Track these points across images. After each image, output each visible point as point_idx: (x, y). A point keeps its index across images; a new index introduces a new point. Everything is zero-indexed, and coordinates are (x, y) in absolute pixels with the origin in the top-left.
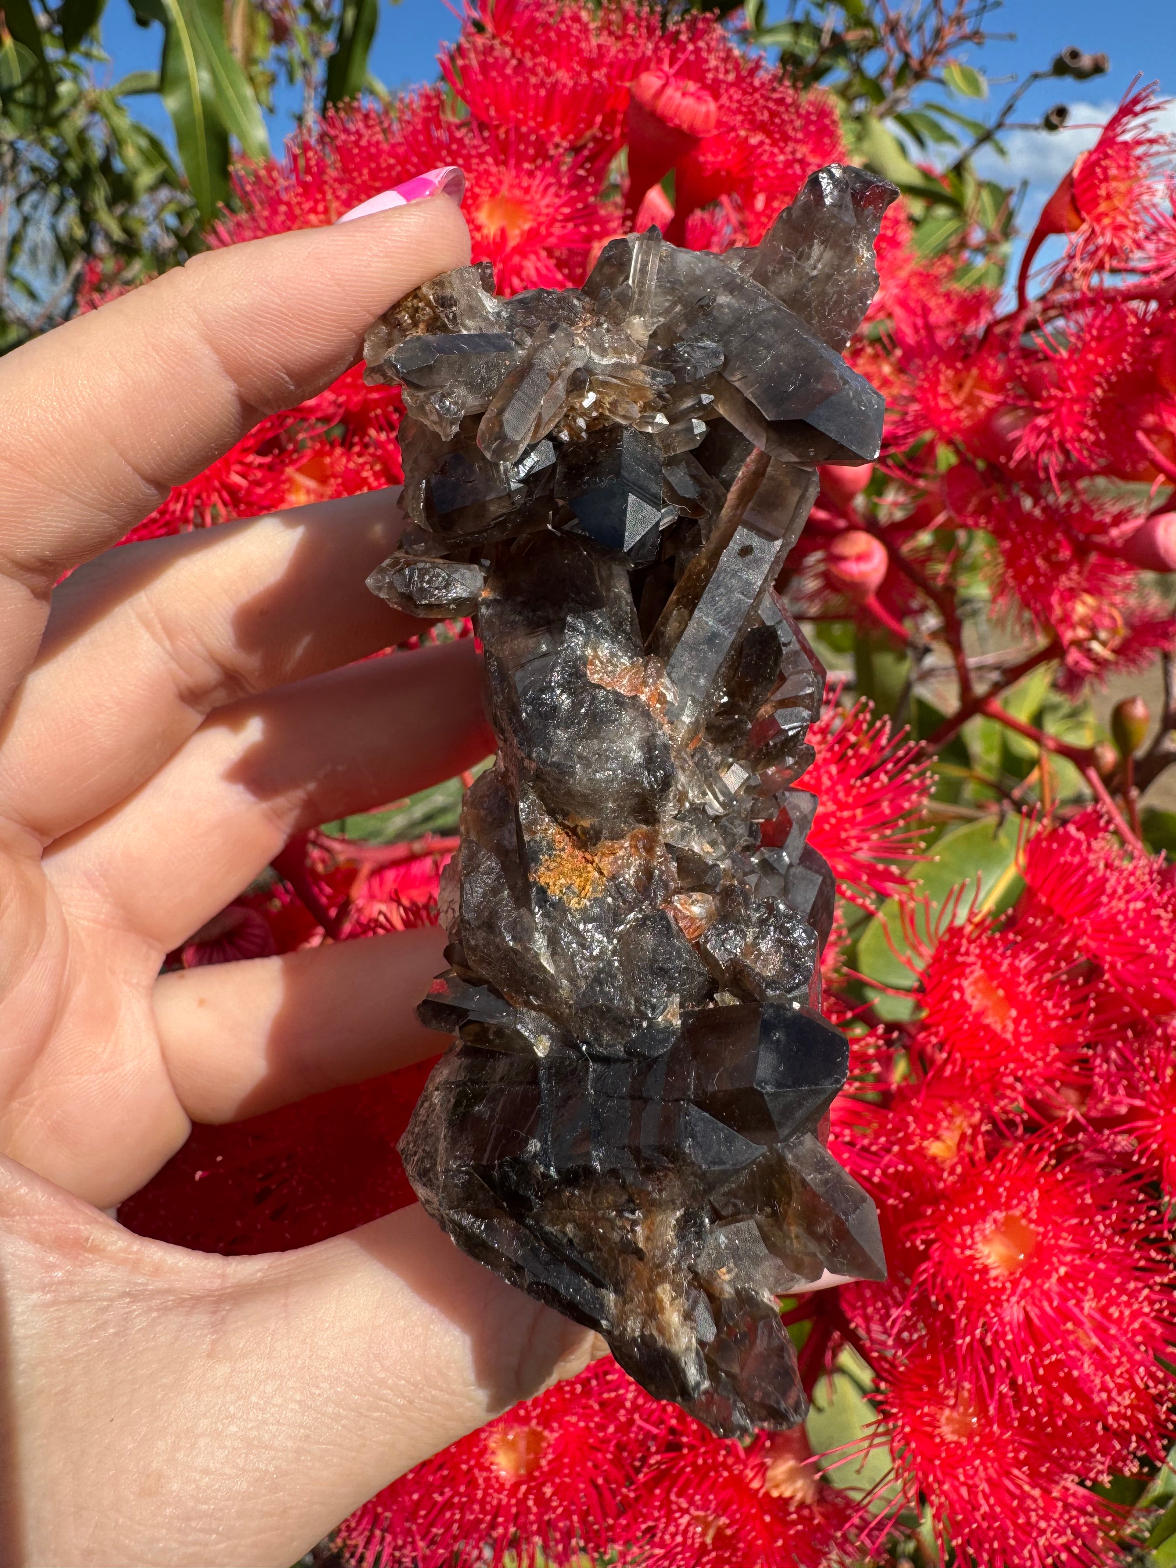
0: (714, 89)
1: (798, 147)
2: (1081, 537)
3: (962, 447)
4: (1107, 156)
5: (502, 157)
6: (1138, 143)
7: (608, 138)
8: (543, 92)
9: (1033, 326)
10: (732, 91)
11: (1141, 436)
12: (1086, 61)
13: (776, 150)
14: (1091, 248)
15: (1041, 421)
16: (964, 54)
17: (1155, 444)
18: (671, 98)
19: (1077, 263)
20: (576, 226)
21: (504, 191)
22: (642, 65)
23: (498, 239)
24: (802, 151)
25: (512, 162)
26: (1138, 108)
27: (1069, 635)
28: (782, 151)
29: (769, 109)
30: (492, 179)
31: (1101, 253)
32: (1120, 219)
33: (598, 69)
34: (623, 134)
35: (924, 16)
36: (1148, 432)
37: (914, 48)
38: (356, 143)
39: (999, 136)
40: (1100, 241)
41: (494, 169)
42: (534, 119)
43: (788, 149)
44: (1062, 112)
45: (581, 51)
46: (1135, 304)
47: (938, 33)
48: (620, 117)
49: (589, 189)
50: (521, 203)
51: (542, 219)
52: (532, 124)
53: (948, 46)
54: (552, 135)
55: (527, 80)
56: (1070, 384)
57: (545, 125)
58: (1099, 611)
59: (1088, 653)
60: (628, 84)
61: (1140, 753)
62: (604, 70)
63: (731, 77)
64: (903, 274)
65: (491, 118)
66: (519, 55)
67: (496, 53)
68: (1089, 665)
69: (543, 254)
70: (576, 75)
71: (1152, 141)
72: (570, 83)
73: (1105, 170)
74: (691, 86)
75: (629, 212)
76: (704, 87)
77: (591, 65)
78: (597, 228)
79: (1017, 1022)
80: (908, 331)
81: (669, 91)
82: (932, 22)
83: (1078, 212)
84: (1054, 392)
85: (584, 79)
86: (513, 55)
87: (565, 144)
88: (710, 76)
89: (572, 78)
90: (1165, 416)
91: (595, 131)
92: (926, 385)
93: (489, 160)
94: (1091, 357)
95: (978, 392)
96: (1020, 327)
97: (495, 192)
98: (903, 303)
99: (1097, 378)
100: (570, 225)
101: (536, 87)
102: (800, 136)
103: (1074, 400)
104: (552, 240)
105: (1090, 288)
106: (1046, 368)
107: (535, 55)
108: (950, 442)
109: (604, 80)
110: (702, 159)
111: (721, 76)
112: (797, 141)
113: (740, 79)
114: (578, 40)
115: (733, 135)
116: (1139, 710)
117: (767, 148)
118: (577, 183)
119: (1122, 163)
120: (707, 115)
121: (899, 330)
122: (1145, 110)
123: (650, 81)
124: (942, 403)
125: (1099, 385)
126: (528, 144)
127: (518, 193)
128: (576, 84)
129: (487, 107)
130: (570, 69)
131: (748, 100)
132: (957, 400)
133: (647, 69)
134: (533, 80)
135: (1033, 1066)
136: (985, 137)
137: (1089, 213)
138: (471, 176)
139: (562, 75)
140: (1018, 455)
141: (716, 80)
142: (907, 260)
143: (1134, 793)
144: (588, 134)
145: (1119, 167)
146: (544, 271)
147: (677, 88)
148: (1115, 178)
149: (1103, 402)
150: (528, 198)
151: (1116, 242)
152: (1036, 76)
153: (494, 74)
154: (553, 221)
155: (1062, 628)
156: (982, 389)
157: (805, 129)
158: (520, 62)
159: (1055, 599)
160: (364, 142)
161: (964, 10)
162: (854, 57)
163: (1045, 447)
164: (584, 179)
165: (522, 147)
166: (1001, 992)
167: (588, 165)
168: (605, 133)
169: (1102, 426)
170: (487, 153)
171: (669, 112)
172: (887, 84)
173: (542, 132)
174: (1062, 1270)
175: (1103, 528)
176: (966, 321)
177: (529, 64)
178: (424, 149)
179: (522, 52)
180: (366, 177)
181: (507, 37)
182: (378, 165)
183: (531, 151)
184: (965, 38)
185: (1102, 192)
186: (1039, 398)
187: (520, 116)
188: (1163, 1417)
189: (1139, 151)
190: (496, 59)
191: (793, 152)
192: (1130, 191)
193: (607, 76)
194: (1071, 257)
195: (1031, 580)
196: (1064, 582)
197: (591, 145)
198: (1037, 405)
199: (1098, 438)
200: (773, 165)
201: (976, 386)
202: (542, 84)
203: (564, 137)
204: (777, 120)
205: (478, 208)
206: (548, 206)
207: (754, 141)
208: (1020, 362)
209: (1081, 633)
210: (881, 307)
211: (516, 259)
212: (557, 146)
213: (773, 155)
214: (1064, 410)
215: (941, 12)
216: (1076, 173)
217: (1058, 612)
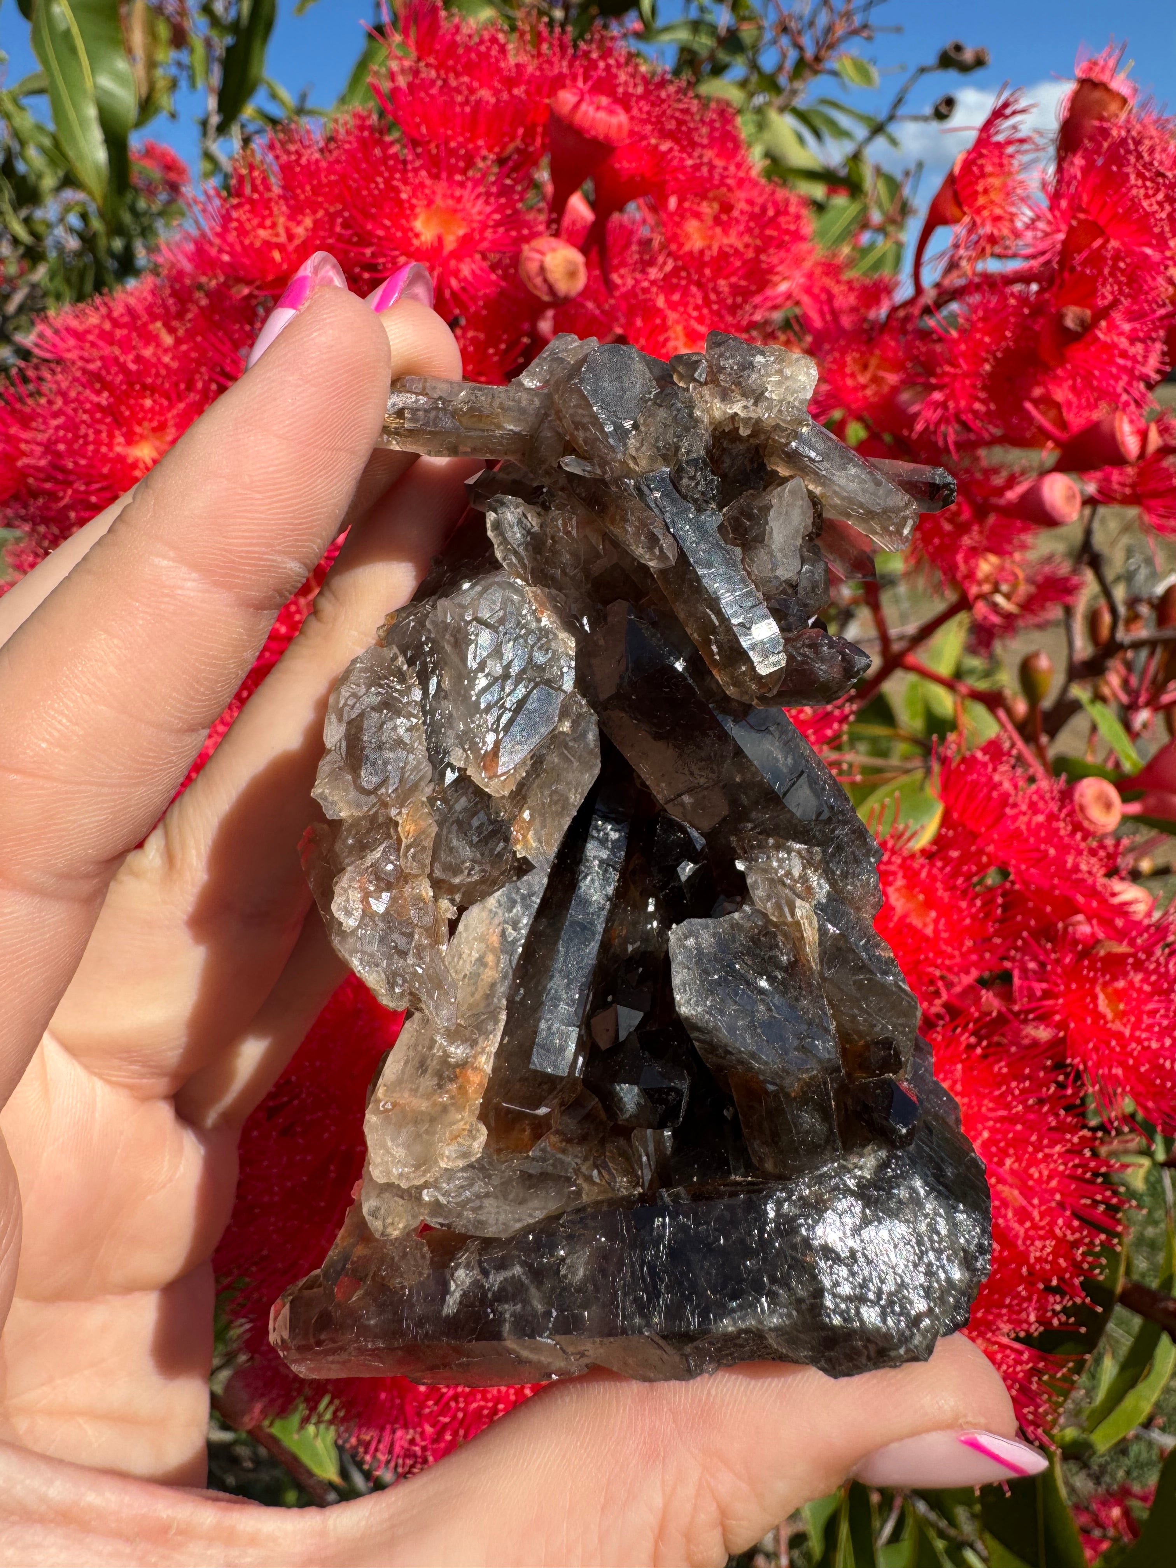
0: (625, 102)
1: (705, 151)
2: (979, 499)
3: (870, 422)
4: (982, 156)
5: (435, 171)
6: (1009, 142)
7: (531, 149)
8: (468, 109)
9: (928, 311)
10: (642, 103)
11: (1028, 405)
12: (968, 56)
13: (684, 155)
14: (974, 237)
15: (938, 396)
16: (854, 48)
17: (1044, 414)
18: (586, 113)
19: (962, 252)
20: (507, 231)
21: (439, 201)
22: (559, 82)
23: (436, 244)
24: (709, 154)
25: (444, 175)
26: (1008, 111)
27: (974, 590)
28: (690, 156)
29: (676, 119)
30: (427, 191)
31: (983, 243)
32: (998, 211)
33: (518, 86)
34: (543, 145)
35: (815, 14)
36: (1036, 402)
37: (807, 42)
38: (297, 161)
39: (893, 128)
40: (981, 231)
41: (428, 182)
42: (462, 135)
43: (696, 154)
44: (950, 102)
45: (500, 70)
46: (1017, 288)
47: (829, 29)
48: (540, 129)
49: (517, 197)
50: (455, 211)
51: (475, 225)
52: (461, 139)
53: (840, 40)
54: (478, 148)
55: (452, 98)
56: (961, 361)
57: (472, 140)
58: (1001, 569)
59: (995, 607)
60: (547, 101)
61: (1047, 703)
62: (523, 88)
63: (640, 90)
64: (808, 265)
65: (423, 135)
66: (443, 76)
67: (423, 75)
68: (996, 619)
69: (478, 257)
70: (496, 92)
71: (1022, 141)
72: (493, 100)
73: (981, 167)
74: (604, 100)
75: (554, 216)
76: (616, 100)
77: (510, 82)
78: (525, 232)
79: (936, 921)
80: (814, 315)
81: (584, 106)
82: (823, 19)
83: (959, 205)
84: (947, 368)
85: (505, 96)
86: (438, 76)
87: (492, 156)
88: (620, 90)
89: (494, 95)
90: (1050, 387)
91: (518, 143)
92: (834, 367)
93: (423, 173)
94: (978, 336)
95: (881, 373)
96: (916, 311)
97: (430, 203)
98: (808, 290)
99: (984, 355)
100: (501, 230)
101: (462, 105)
102: (705, 141)
103: (966, 375)
104: (485, 244)
105: (974, 274)
106: (938, 348)
107: (458, 75)
108: (859, 418)
109: (523, 96)
110: (617, 166)
111: (631, 90)
112: (704, 147)
113: (647, 93)
114: (497, 60)
115: (644, 143)
116: (1043, 663)
117: (676, 154)
118: (505, 191)
119: (996, 160)
120: (620, 127)
121: (805, 316)
122: (1014, 113)
123: (567, 98)
124: (850, 382)
125: (987, 360)
126: (459, 158)
127: (450, 202)
128: (498, 101)
129: (418, 125)
130: (492, 88)
131: (657, 111)
132: (863, 379)
133: (563, 86)
134: (459, 99)
135: (952, 957)
136: (878, 129)
137: (970, 206)
138: (408, 188)
139: (485, 94)
140: (919, 427)
141: (626, 93)
142: (810, 252)
143: (1044, 739)
144: (511, 147)
145: (994, 164)
146: (478, 272)
147: (592, 103)
148: (991, 175)
149: (991, 375)
150: (460, 206)
151: (996, 232)
152: (923, 70)
153: (422, 94)
154: (484, 226)
155: (967, 584)
156: (885, 370)
157: (710, 136)
158: (445, 81)
159: (960, 558)
160: (304, 161)
161: (852, 6)
162: (750, 54)
163: (944, 420)
164: (511, 188)
165: (453, 161)
166: (921, 897)
167: (514, 175)
168: (527, 145)
169: (992, 398)
170: (421, 167)
171: (586, 125)
172: (783, 80)
173: (470, 146)
174: (986, 1134)
175: (1000, 491)
176: (869, 307)
177: (453, 83)
178: (364, 166)
179: (447, 74)
180: (309, 193)
181: (432, 60)
182: (320, 182)
183: (462, 164)
184: (855, 32)
185: (980, 188)
186: (933, 374)
187: (449, 132)
188: (1079, 1258)
189: (1010, 150)
190: (423, 80)
191: (701, 157)
192: (1005, 185)
193: (527, 92)
194: (956, 246)
195: (937, 541)
196: (967, 541)
197: (516, 157)
198: (933, 381)
199: (989, 410)
200: (682, 168)
201: (879, 367)
202: (467, 102)
203: (490, 150)
204: (684, 128)
205: (416, 217)
206: (480, 213)
207: (665, 147)
208: (917, 343)
209: (986, 588)
210: (789, 296)
211: (453, 263)
212: (484, 158)
213: (682, 160)
214: (957, 385)
215: (832, 10)
216: (957, 170)
217: (963, 568)
